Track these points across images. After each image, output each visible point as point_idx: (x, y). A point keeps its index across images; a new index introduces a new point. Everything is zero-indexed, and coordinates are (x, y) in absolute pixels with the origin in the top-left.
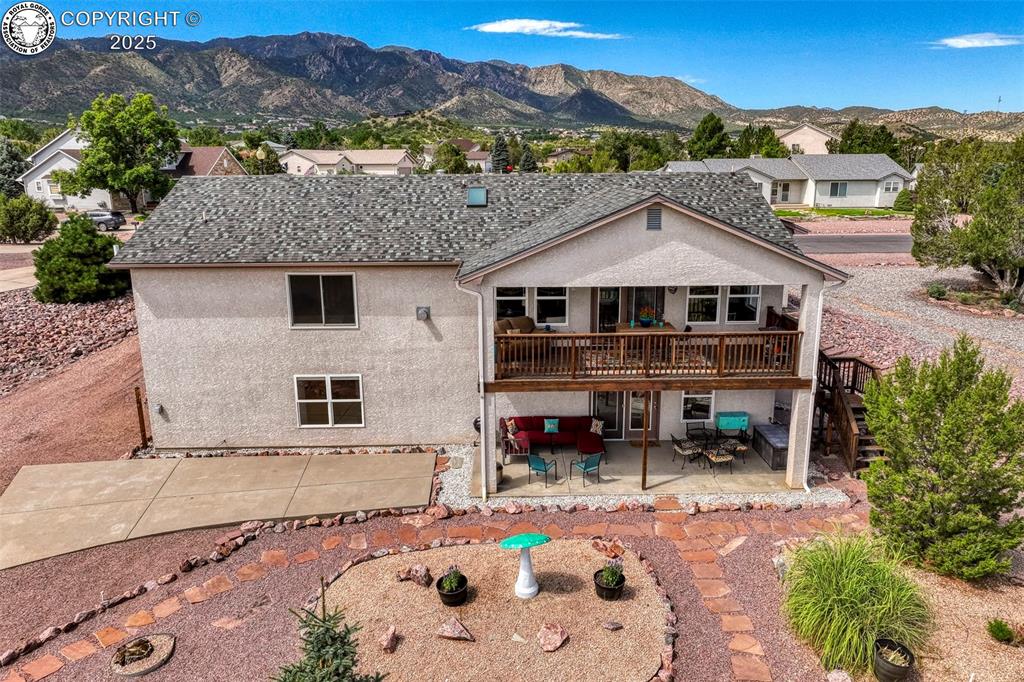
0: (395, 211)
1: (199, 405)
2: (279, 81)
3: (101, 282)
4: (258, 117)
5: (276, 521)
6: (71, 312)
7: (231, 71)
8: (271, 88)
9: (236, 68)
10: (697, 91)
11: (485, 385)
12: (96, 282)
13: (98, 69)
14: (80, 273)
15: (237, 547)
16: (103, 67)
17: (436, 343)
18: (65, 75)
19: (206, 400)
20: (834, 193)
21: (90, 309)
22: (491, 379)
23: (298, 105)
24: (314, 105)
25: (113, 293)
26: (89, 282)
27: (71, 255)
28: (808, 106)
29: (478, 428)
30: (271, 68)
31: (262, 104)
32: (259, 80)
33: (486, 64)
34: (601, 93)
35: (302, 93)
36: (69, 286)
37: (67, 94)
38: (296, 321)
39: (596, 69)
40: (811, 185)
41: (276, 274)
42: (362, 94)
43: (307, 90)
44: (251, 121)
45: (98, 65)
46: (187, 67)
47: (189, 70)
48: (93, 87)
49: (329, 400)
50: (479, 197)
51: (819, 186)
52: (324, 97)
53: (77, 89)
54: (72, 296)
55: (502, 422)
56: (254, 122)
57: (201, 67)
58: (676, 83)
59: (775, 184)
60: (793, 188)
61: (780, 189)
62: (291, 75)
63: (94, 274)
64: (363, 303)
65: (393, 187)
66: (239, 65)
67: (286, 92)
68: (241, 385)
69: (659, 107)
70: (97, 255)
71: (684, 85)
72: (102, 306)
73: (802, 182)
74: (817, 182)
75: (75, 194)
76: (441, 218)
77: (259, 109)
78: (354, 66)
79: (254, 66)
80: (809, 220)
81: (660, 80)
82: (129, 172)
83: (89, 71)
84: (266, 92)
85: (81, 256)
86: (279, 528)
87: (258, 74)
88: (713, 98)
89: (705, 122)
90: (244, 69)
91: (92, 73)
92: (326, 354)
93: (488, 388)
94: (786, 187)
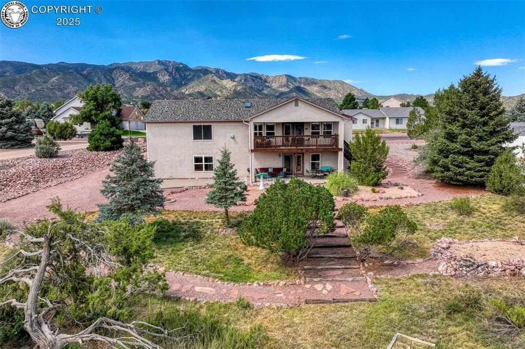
0: (223, 109)
1: (164, 165)
2: (144, 84)
3: (112, 144)
4: (133, 101)
5: (193, 187)
6: (102, 154)
7: (120, 79)
8: (140, 87)
9: (123, 77)
10: (353, 87)
11: (251, 150)
12: (110, 144)
13: (54, 79)
14: (105, 141)
15: (184, 191)
16: (57, 78)
17: (236, 145)
18: (38, 82)
19: (167, 163)
20: (397, 123)
21: (108, 153)
22: (253, 148)
23: (153, 95)
24: (162, 95)
25: (115, 148)
26: (108, 143)
27: (101, 134)
28: (409, 93)
29: (249, 171)
30: (140, 78)
31: (135, 94)
32: (134, 83)
33: (247, 75)
34: (305, 88)
35: (156, 89)
36: (101, 145)
37: (39, 90)
38: (194, 139)
39: (302, 77)
40: (388, 119)
41: (189, 124)
42: (185, 90)
43: (158, 88)
44: (130, 103)
45: (54, 77)
46: (98, 77)
47: (99, 79)
48: (52, 87)
49: (204, 163)
50: (249, 105)
51: (391, 120)
52: (166, 91)
53: (44, 88)
54: (102, 148)
55: (256, 170)
56: (131, 103)
57: (105, 77)
58: (342, 83)
59: (372, 119)
60: (380, 121)
61: (375, 122)
62: (150, 81)
63: (109, 141)
64: (214, 133)
65: (221, 103)
66: (124, 76)
67: (148, 89)
68: (177, 159)
69: (335, 95)
70: (111, 134)
71: (346, 84)
72: (112, 152)
73: (384, 118)
74: (390, 118)
75: (77, 124)
76: (237, 110)
77: (134, 97)
78: (182, 76)
79: (131, 76)
80: (384, 133)
81: (334, 82)
82: (101, 114)
83: (50, 80)
84: (138, 89)
85: (105, 135)
86: (194, 188)
87: (134, 80)
88: (361, 90)
89: (347, 96)
90: (127, 78)
91: (51, 80)
92: (203, 149)
93: (252, 151)
94: (377, 121)
